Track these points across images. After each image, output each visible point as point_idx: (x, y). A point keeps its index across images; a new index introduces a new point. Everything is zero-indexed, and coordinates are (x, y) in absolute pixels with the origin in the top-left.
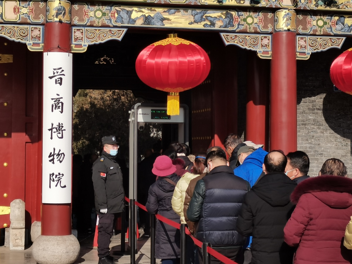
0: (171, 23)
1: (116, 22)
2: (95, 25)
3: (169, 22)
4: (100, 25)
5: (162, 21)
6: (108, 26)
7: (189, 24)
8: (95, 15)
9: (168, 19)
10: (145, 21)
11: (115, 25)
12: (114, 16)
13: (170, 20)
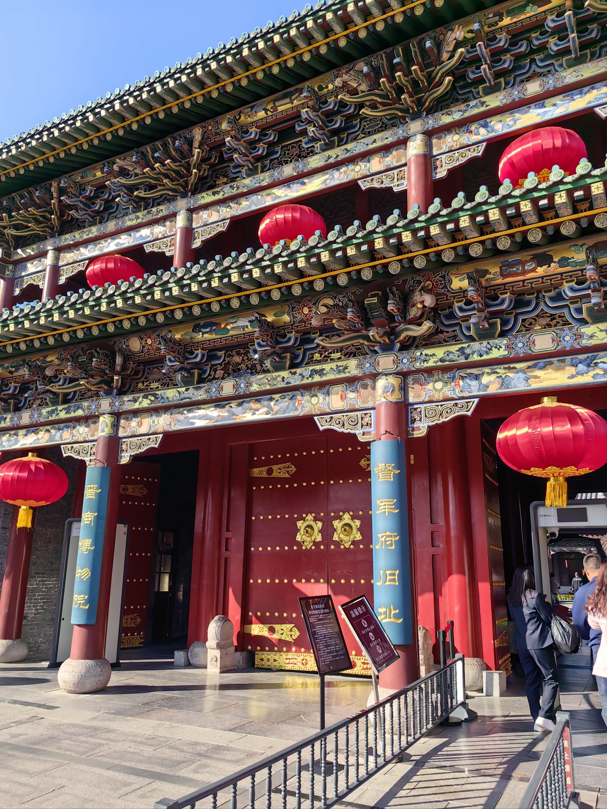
0: (540, 382)
1: (461, 391)
2: (434, 399)
3: (538, 380)
4: (441, 398)
5: (527, 381)
6: (453, 399)
7: (568, 378)
8: (434, 388)
9: (536, 377)
10: (502, 385)
11: (460, 395)
12: (459, 385)
13: (539, 378)
